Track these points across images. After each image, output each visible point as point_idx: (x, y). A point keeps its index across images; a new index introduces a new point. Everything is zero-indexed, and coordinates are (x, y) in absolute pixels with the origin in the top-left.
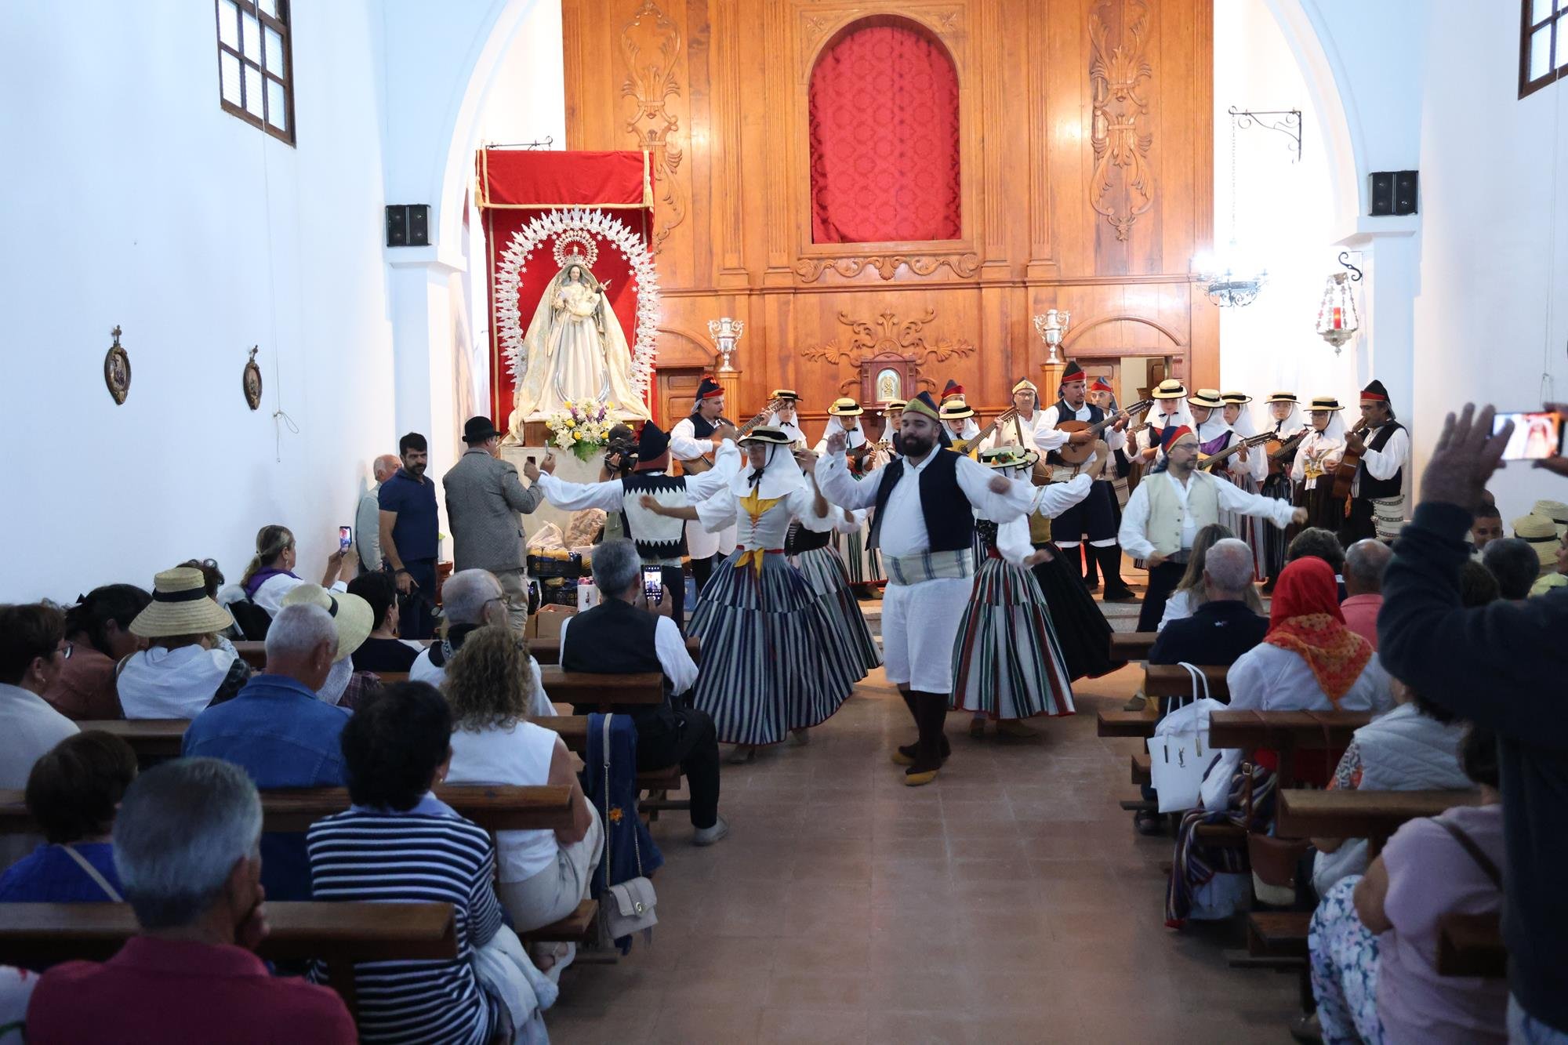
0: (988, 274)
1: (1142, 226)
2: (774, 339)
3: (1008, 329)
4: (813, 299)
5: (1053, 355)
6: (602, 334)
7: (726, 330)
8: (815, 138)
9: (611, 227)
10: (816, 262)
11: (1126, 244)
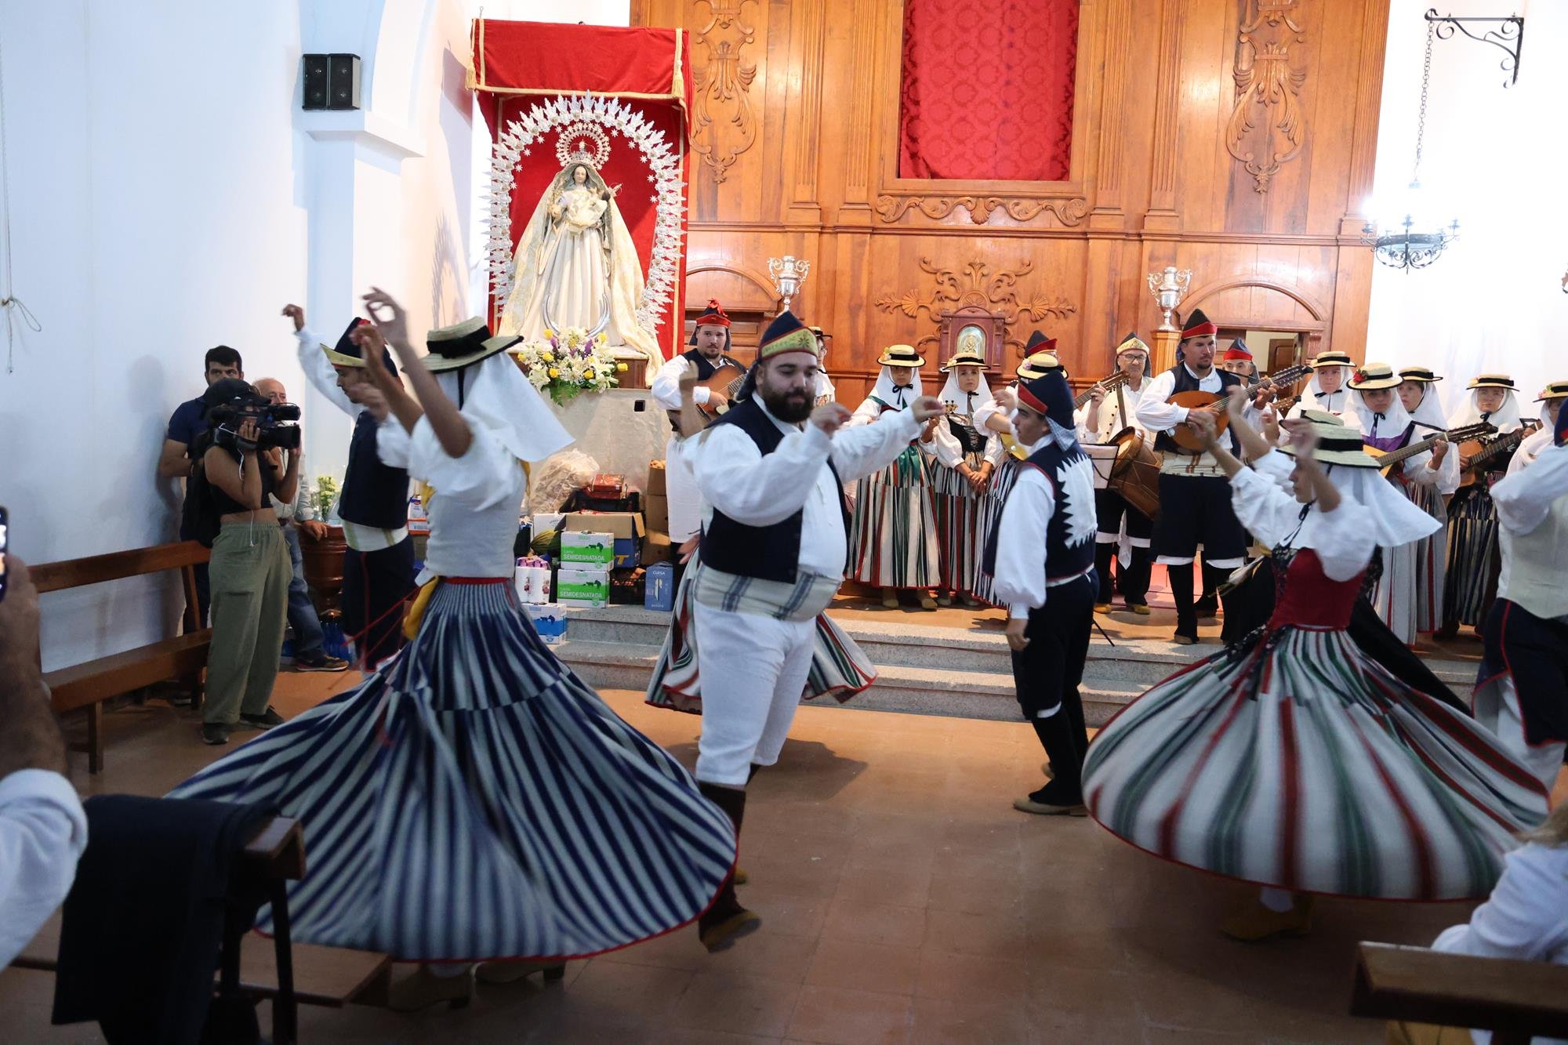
0: (1098, 223)
1: (1285, 175)
2: (844, 284)
3: (1115, 289)
4: (893, 241)
5: (1167, 321)
6: (608, 251)
7: (789, 270)
8: (910, 60)
9: (629, 121)
10: (899, 199)
11: (1263, 196)
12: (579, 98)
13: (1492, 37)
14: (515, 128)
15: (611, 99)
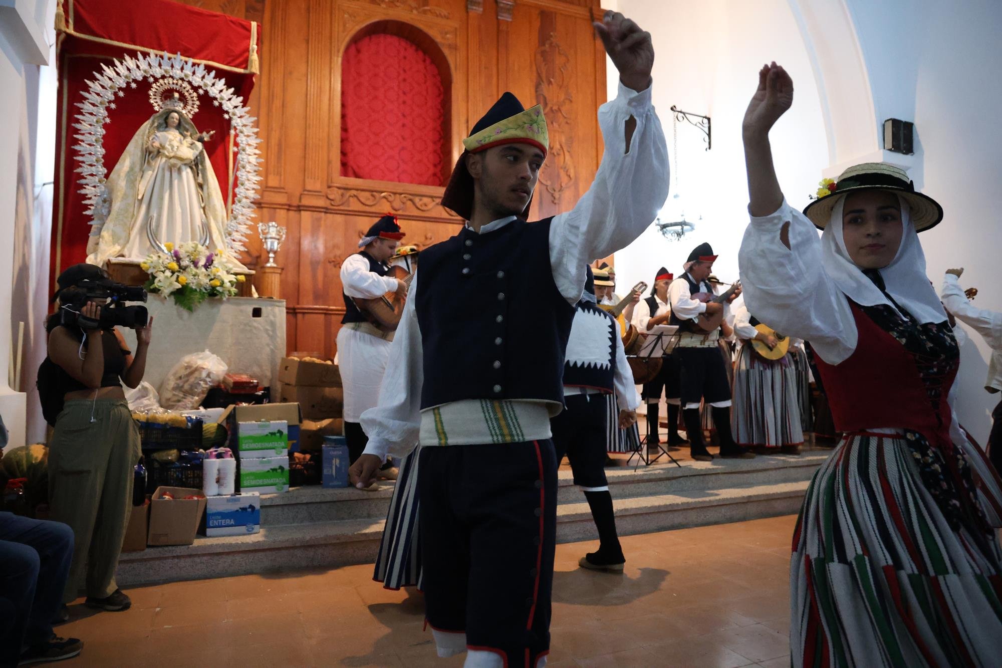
1: (567, 195)
2: (307, 246)
4: (340, 218)
6: (201, 187)
7: (273, 232)
9: (213, 85)
10: (342, 191)
11: (557, 206)
12: (169, 59)
13: (698, 125)
14: (109, 71)
15: (199, 65)
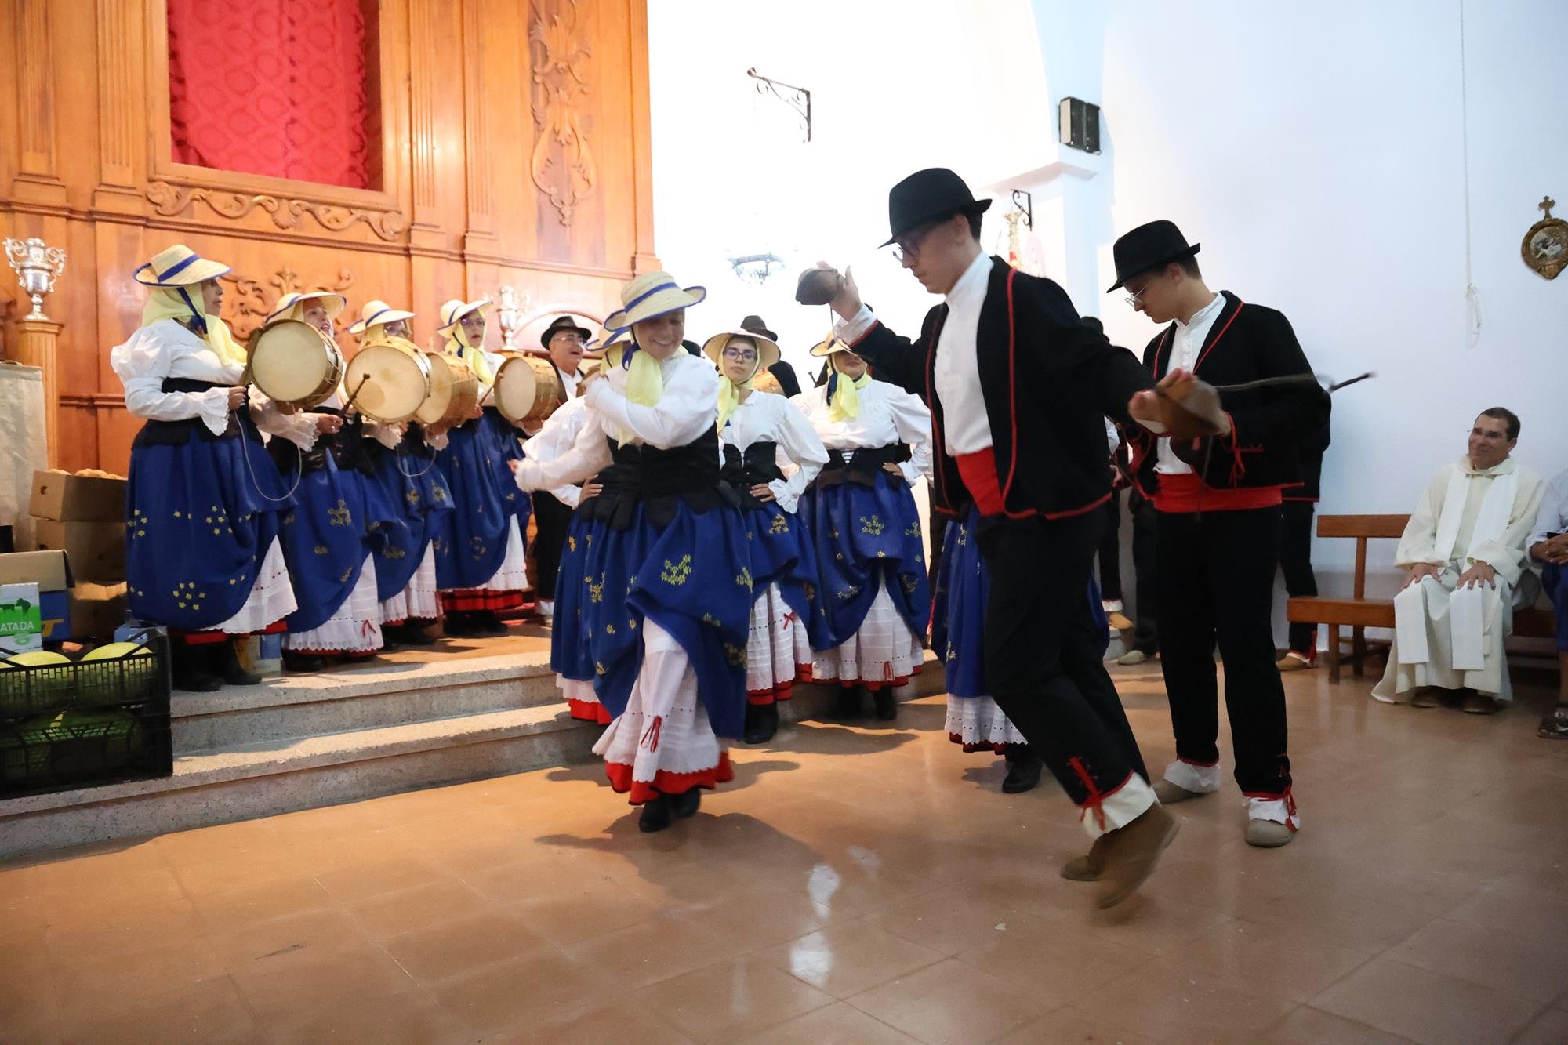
0: (420, 240)
1: (583, 212)
2: (111, 287)
5: (509, 341)
7: (36, 258)
10: (178, 189)
11: (568, 229)
13: (792, 101)
